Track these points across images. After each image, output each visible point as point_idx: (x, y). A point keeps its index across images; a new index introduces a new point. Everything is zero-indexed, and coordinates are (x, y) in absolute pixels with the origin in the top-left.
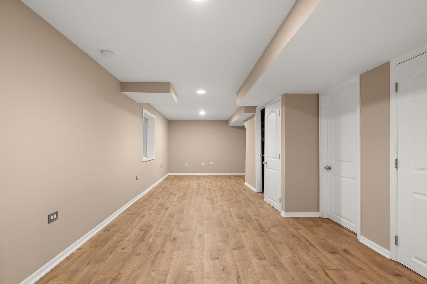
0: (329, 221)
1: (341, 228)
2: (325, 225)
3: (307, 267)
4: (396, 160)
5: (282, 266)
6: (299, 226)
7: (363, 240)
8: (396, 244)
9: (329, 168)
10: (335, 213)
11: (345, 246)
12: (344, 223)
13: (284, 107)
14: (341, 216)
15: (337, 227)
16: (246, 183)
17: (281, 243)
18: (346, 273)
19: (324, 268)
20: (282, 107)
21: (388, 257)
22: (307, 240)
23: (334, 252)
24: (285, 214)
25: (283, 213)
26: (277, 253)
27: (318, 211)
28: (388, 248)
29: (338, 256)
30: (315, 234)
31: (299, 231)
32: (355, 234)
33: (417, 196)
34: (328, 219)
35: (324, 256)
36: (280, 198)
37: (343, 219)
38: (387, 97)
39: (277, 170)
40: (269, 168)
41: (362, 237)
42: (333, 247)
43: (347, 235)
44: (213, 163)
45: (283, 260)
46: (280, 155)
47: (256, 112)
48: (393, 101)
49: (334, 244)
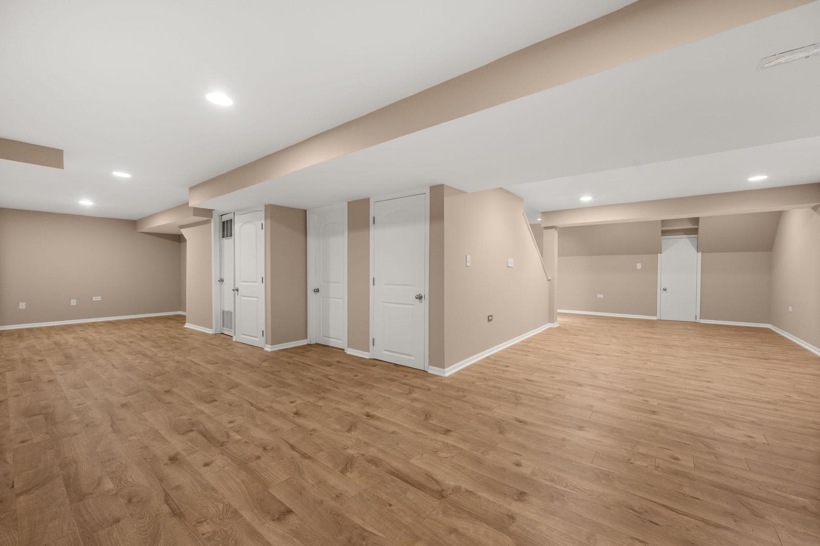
0: (317, 345)
1: (329, 349)
2: (315, 349)
3: (312, 379)
4: (374, 279)
5: (290, 385)
6: (290, 355)
7: (350, 351)
8: (373, 345)
9: (317, 291)
10: (323, 336)
11: (337, 359)
12: (333, 343)
13: (269, 221)
14: (330, 338)
15: (326, 348)
16: (187, 325)
17: (279, 371)
18: (343, 374)
19: (326, 376)
20: (266, 218)
21: (368, 358)
22: (304, 363)
23: (330, 365)
24: (271, 348)
25: (269, 348)
26: (280, 379)
27: (306, 338)
28: (367, 350)
29: (334, 366)
30: (308, 357)
31: (293, 358)
32: (343, 350)
33: (385, 304)
34: (317, 344)
35: (324, 370)
36: (263, 331)
37: (331, 340)
38: (368, 227)
39: (257, 297)
40: (242, 296)
41: (349, 349)
42: (328, 362)
43: (337, 352)
44: (100, 299)
45: (289, 381)
46: (262, 278)
47: (213, 217)
48: (372, 232)
49: (329, 360)
